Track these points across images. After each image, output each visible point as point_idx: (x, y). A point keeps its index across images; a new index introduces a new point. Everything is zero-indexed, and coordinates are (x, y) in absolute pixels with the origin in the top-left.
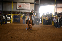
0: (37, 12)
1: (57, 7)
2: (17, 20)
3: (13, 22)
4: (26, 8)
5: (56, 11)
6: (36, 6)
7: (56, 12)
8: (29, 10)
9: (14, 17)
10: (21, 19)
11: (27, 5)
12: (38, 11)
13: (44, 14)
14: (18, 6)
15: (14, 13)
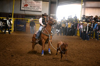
0: (54, 15)
1: (85, 7)
2: (20, 27)
3: (14, 31)
4: (35, 9)
5: (84, 13)
6: (52, 5)
7: (84, 16)
8: (40, 12)
9: (16, 22)
10: (28, 25)
11: (38, 4)
12: (55, 13)
13: (64, 18)
14: (22, 6)
15: (16, 16)
